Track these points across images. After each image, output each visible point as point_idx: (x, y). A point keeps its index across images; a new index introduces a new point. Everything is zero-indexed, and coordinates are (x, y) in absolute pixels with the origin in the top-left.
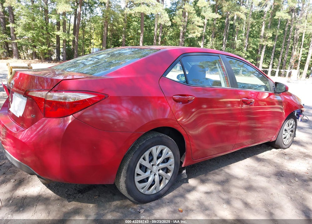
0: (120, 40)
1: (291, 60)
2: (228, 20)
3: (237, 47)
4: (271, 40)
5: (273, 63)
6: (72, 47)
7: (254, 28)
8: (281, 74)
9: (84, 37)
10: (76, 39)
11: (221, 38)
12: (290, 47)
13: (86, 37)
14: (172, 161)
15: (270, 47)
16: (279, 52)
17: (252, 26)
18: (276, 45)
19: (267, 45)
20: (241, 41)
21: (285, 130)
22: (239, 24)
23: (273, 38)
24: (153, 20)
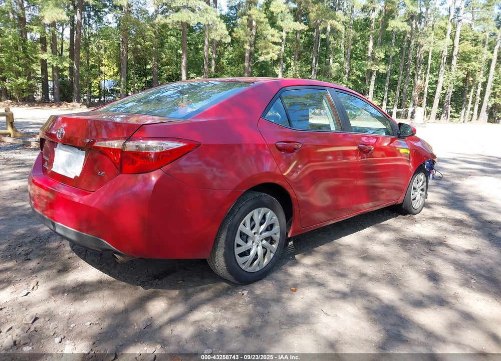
0: (148, 67)
1: (413, 92)
2: (318, 33)
3: (334, 75)
4: (384, 63)
5: (388, 97)
6: (69, 78)
7: (357, 46)
8: (401, 114)
9: (88, 62)
10: (75, 65)
11: (308, 62)
12: (411, 74)
13: (92, 62)
14: (277, 228)
15: (383, 73)
16: (396, 80)
17: (355, 41)
18: (391, 70)
19: (377, 71)
20: (339, 65)
21: (414, 189)
22: (335, 39)
23: (386, 60)
24: (201, 33)
